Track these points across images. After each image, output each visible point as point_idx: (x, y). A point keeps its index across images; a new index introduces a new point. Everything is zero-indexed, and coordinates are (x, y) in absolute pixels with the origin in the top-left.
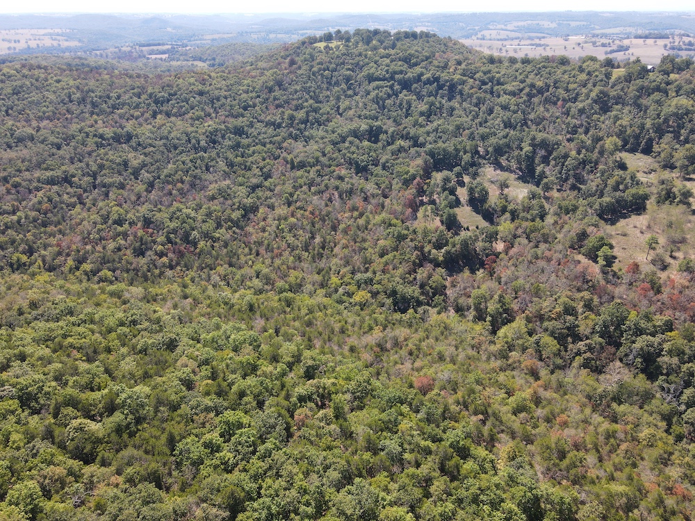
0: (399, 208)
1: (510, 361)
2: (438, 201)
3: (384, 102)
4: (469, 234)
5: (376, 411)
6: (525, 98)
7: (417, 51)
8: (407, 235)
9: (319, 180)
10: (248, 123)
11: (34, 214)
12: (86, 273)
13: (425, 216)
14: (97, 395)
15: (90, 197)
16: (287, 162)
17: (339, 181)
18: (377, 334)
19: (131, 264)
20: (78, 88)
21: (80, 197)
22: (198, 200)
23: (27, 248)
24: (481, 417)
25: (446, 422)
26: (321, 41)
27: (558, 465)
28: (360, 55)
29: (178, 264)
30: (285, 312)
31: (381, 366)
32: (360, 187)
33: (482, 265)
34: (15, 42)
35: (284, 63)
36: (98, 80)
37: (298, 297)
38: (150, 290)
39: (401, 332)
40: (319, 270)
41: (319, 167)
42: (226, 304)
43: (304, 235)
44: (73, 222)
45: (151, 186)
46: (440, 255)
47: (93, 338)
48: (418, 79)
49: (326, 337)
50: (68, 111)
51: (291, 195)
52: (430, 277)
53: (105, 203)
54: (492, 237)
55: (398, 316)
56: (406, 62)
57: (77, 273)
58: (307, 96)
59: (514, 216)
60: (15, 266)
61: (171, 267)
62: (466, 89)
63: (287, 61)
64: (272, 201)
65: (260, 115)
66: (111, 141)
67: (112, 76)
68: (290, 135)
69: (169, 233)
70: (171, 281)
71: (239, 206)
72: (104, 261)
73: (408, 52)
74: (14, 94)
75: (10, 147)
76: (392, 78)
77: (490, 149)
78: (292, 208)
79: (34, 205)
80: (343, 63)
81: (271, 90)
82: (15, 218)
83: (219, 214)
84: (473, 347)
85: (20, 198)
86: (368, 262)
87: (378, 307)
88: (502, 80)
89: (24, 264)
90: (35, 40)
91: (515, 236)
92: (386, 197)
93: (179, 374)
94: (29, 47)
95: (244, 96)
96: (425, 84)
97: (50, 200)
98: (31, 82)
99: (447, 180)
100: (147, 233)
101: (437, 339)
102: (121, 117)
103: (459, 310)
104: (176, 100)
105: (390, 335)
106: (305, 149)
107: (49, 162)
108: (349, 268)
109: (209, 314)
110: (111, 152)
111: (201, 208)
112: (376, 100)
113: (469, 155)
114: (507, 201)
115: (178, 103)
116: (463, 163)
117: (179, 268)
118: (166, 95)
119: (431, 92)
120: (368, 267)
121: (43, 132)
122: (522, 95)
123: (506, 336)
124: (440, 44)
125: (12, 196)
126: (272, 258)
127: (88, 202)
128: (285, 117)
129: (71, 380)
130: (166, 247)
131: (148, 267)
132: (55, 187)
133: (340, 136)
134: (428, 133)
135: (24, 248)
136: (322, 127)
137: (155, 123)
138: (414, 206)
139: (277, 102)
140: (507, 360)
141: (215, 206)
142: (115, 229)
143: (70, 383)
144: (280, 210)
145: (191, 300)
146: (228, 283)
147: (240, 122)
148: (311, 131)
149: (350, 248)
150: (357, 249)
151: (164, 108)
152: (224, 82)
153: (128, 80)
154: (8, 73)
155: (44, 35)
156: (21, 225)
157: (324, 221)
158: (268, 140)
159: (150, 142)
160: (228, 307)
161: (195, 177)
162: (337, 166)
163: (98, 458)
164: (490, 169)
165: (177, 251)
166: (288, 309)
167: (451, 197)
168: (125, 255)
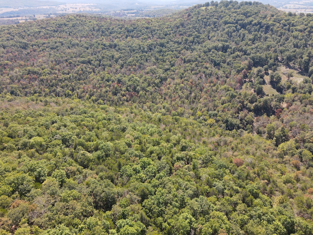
0: (233, 83)
1: (284, 160)
2: (253, 81)
3: (231, 34)
4: (268, 97)
5: (213, 169)
6: (307, 33)
7: (251, 10)
8: (236, 96)
9: (196, 68)
10: (167, 41)
11: (75, 75)
12: (93, 100)
13: (246, 88)
14: (91, 143)
15: (98, 70)
16: (182, 60)
17: (206, 69)
18: (217, 138)
19: (111, 98)
20: (97, 25)
21: (93, 70)
22: (141, 74)
23: (72, 88)
24: (266, 181)
25: (247, 181)
26: (203, 6)
27: (306, 211)
28: (222, 12)
29: (130, 100)
30: (174, 124)
31: (217, 151)
32: (215, 72)
33: (274, 113)
34: (75, 8)
35: (186, 15)
36: (105, 22)
37: (181, 118)
38: (117, 109)
39: (229, 139)
40: (192, 108)
41: (197, 62)
42: (149, 117)
43: (187, 92)
44: (90, 79)
45: (122, 66)
46: (252, 106)
47: (93, 123)
48: (250, 23)
49: (193, 136)
50: (92, 34)
51: (183, 74)
52: (245, 116)
53: (103, 72)
54: (281, 100)
55: (228, 132)
56: (245, 15)
57: (90, 100)
58: (195, 31)
59: (294, 90)
60: (67, 95)
61: (127, 101)
62: (275, 28)
63: (187, 14)
64: (174, 76)
65: (172, 38)
66: (108, 47)
67: (111, 21)
68: (185, 48)
69: (127, 86)
70: (127, 106)
71: (159, 77)
72: (100, 96)
73: (246, 10)
74: (73, 27)
75: (69, 48)
76: (237, 23)
77: (285, 58)
78: (183, 79)
79: (76, 71)
80: (213, 16)
81: (178, 27)
82: (68, 76)
83: (150, 80)
84: (265, 150)
85: (71, 68)
86: (215, 106)
87: (218, 127)
88: (295, 24)
89: (70, 95)
90: (83, 8)
91: (293, 101)
92: (227, 77)
93: (126, 140)
94: (80, 11)
95: (166, 29)
96: (253, 26)
97: (82, 70)
98: (79, 22)
99: (259, 71)
100: (119, 86)
101: (246, 145)
102: (113, 37)
103: (259, 133)
104: (136, 30)
105: (223, 139)
106: (191, 54)
107: (83, 54)
108: (206, 108)
109: (141, 120)
110: (107, 52)
111: (142, 77)
112: (228, 33)
113: (273, 60)
114: (291, 83)
115: (137, 32)
116: (269, 64)
117: (130, 102)
118: (132, 29)
119: (256, 30)
120: (215, 109)
121: (82, 42)
122: (305, 31)
123: (283, 148)
124: (263, 8)
125: (68, 67)
126: (171, 101)
127: (96, 71)
128: (184, 40)
129: (82, 137)
130: (126, 92)
131: (118, 100)
132: (84, 65)
133: (209, 49)
134: (252, 49)
135: (71, 89)
136: (200, 45)
137: (127, 40)
138: (241, 83)
139: (180, 33)
140: (283, 159)
141: (148, 76)
142: (106, 83)
143: (82, 138)
144: (177, 80)
145: (134, 114)
146: (151, 110)
147: (163, 41)
148: (195, 46)
149: (208, 100)
150: (211, 100)
151: (131, 34)
152: (157, 23)
153: (117, 22)
154: (71, 18)
155: (86, 6)
156: (70, 79)
157: (197, 87)
158: (174, 50)
159: (124, 48)
160: (150, 119)
161: (141, 64)
162: (205, 62)
163: (89, 167)
164: (283, 68)
165: (130, 94)
166: (176, 123)
167: (261, 79)
168: (109, 94)
